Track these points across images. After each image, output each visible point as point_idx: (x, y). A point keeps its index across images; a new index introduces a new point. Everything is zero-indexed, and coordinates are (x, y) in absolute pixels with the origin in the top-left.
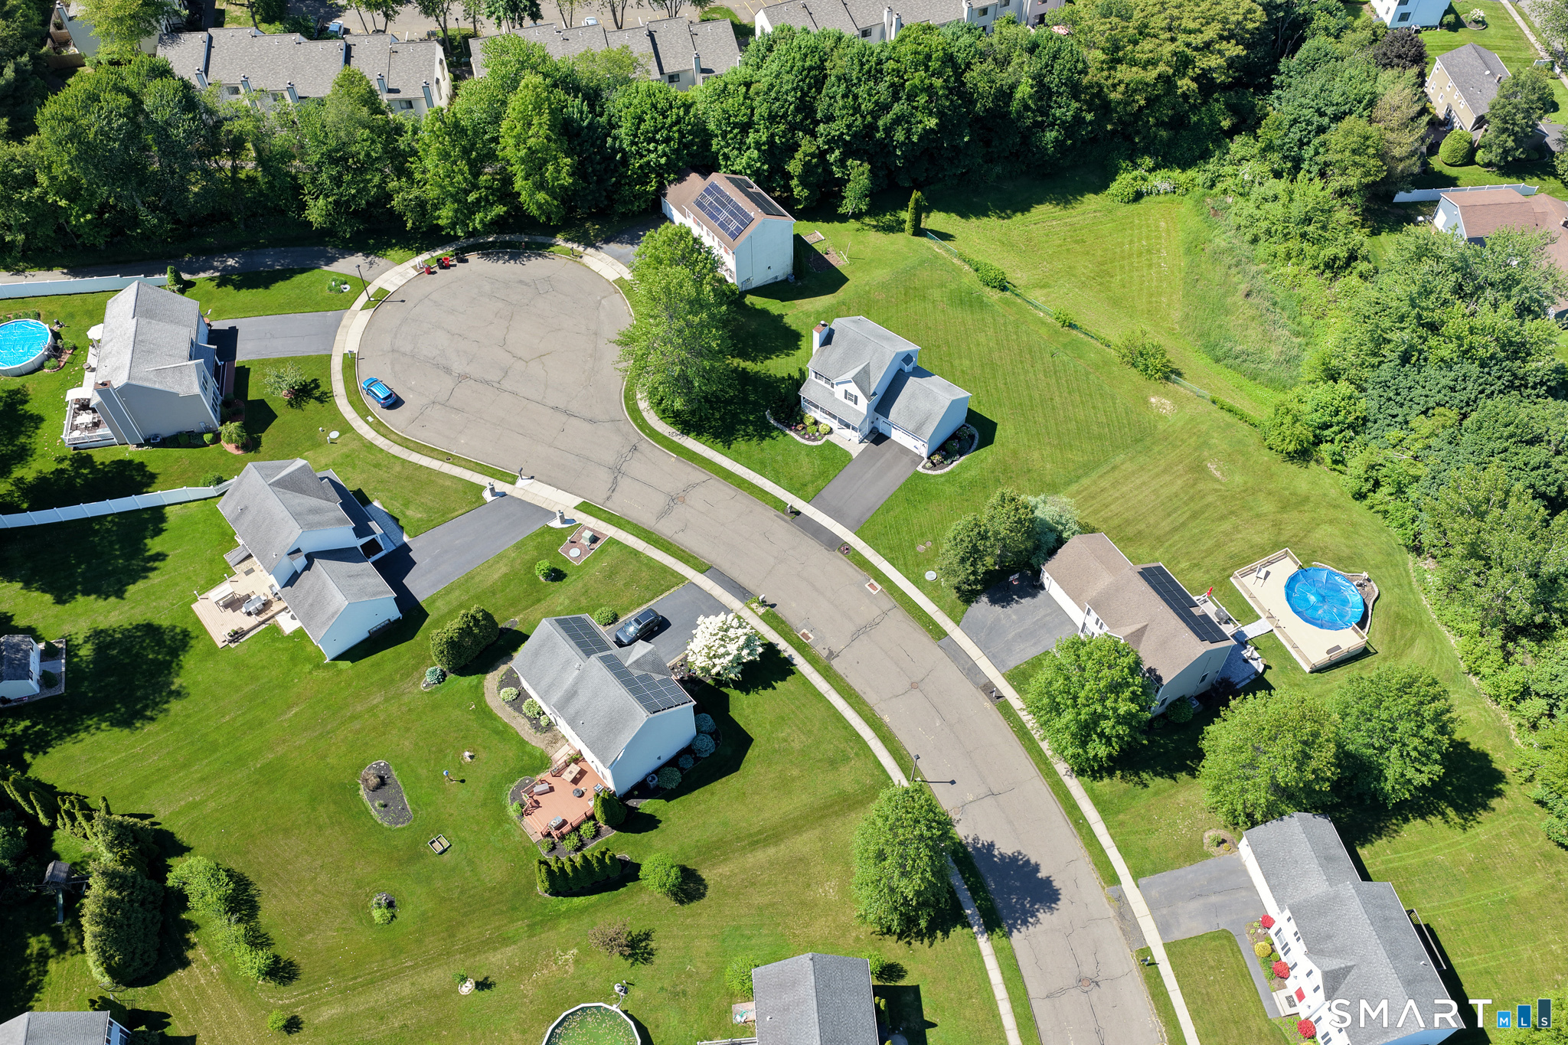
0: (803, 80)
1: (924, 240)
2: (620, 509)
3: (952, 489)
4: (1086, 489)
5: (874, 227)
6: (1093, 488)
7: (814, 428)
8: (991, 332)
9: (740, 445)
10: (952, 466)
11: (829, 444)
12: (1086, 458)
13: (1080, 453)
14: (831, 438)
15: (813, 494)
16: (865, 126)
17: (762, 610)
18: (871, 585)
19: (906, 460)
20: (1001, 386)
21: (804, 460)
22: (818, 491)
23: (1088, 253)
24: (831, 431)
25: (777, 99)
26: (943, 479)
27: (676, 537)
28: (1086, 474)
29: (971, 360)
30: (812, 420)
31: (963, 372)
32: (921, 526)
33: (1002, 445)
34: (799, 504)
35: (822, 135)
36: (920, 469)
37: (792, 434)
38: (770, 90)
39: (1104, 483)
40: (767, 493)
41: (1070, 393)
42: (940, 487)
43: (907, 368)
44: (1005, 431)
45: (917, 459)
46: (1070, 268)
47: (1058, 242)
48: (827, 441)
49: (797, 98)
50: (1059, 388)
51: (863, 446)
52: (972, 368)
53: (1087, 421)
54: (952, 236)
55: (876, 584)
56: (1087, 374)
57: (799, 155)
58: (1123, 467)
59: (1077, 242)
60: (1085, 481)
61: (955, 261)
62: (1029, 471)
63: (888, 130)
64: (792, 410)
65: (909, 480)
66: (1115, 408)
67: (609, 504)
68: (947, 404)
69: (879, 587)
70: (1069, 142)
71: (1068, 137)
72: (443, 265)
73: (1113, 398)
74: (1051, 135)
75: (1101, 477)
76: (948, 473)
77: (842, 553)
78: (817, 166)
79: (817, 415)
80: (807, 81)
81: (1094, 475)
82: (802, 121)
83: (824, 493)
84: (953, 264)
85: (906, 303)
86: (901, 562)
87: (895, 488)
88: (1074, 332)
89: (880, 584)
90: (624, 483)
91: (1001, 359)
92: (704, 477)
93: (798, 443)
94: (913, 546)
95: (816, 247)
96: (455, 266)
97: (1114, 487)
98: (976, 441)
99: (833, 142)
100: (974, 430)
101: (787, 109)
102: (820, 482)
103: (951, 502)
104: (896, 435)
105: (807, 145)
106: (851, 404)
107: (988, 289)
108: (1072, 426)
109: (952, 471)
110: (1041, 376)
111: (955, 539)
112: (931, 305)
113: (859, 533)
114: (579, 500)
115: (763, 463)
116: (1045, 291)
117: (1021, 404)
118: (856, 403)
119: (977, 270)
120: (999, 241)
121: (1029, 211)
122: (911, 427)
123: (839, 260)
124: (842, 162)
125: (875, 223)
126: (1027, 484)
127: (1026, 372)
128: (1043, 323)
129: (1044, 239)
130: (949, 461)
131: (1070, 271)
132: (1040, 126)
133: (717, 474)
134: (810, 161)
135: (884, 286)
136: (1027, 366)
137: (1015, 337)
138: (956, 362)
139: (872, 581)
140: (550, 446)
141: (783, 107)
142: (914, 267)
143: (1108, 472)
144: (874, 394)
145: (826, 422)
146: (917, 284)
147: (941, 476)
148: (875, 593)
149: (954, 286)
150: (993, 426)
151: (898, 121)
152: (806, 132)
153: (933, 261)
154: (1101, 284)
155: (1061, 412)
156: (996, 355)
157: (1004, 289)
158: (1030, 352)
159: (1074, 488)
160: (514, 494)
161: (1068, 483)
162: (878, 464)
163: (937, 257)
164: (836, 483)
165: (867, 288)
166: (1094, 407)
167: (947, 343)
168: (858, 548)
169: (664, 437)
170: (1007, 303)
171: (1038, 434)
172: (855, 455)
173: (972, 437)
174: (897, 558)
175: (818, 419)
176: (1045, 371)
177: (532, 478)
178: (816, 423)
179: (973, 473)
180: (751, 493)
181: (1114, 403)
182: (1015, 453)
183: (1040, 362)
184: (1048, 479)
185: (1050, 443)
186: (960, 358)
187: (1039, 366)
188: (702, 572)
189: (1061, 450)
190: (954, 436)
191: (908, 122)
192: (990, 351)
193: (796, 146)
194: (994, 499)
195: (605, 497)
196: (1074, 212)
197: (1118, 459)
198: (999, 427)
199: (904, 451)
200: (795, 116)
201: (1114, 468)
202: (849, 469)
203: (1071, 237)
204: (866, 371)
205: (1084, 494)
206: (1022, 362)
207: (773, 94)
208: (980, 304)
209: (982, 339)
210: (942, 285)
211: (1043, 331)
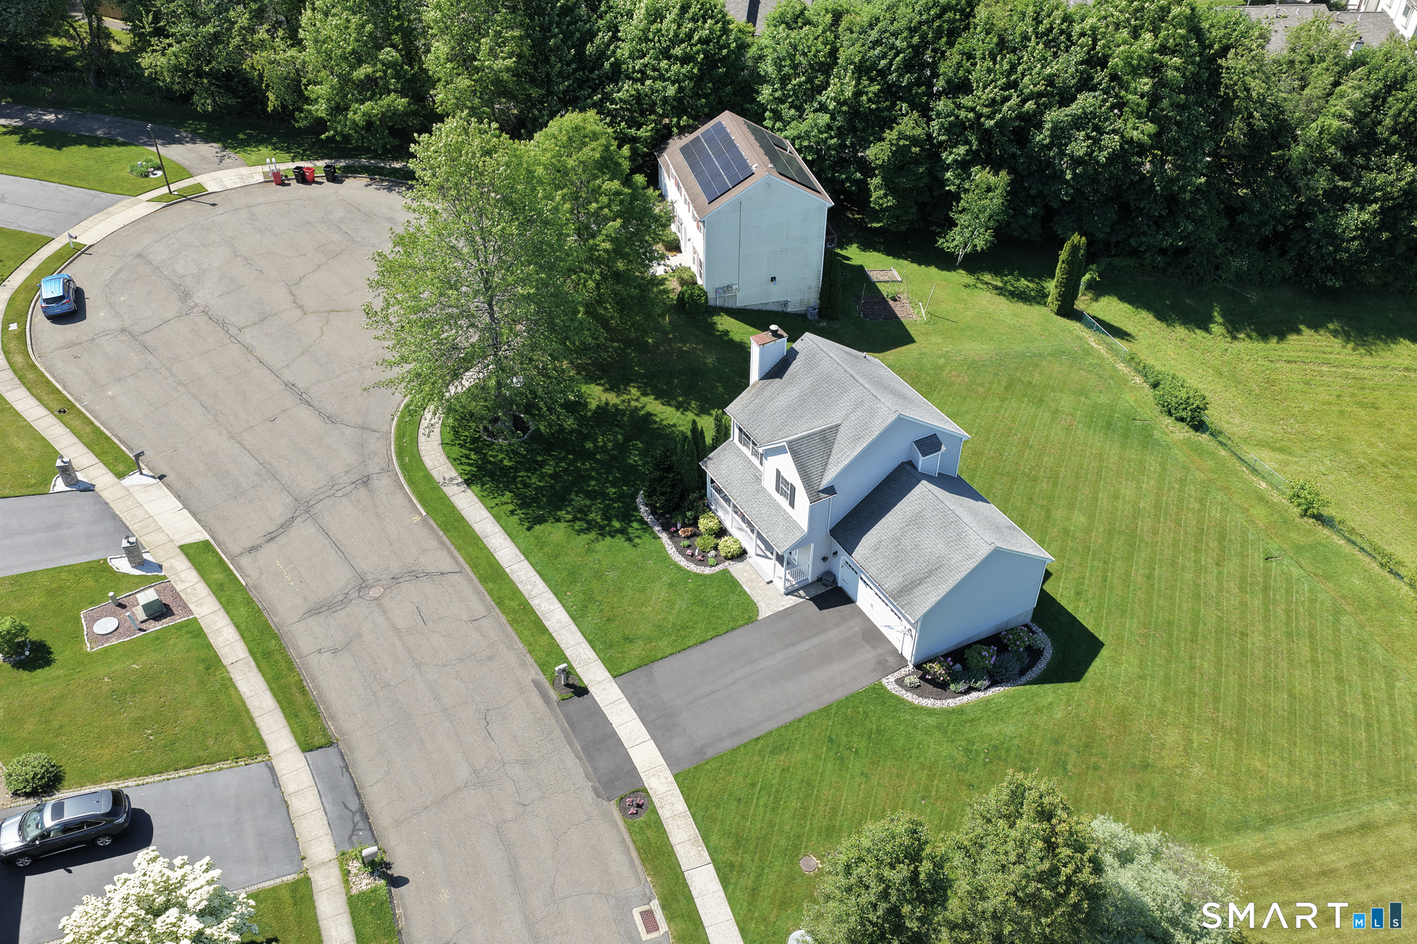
0: (929, 22)
1: (1075, 326)
2: (254, 574)
3: (947, 748)
4: (1280, 855)
5: (996, 288)
6: (1300, 860)
7: (712, 541)
8: (1149, 485)
9: (556, 532)
10: (965, 699)
11: (726, 576)
12: (1297, 781)
13: (1284, 765)
14: (736, 569)
15: (636, 662)
16: (1020, 117)
17: (364, 883)
18: (648, 916)
19: (868, 655)
20: (1138, 575)
21: (659, 592)
22: (647, 662)
23: (1380, 425)
24: (741, 555)
25: (877, 43)
26: (931, 721)
27: (314, 660)
28: (1289, 819)
29: (1091, 517)
30: (713, 524)
31: (1066, 532)
32: (834, 810)
33: (1099, 691)
34: (593, 673)
35: (938, 115)
36: (889, 682)
37: (664, 537)
38: (871, 26)
39: (1332, 856)
40: (544, 630)
41: (1289, 635)
42: (919, 736)
43: (922, 462)
44: (1117, 663)
45: (892, 661)
46: (1340, 438)
47: (1323, 397)
48: (726, 572)
49: (910, 46)
50: (1266, 619)
51: (792, 601)
52: (1088, 530)
53: (1316, 702)
54: (1129, 335)
55: (659, 916)
56: (1337, 612)
57: (890, 135)
58: (1393, 833)
59: (1361, 405)
60: (1283, 836)
61: (1121, 366)
62: (1145, 766)
63: (1061, 134)
64: (683, 497)
65: (850, 700)
66: (1391, 697)
67: (245, 561)
68: (984, 552)
69: (663, 927)
70: (1385, 235)
71: (1383, 227)
72: (303, 177)
73: (1390, 674)
74: (1356, 217)
75: (1326, 837)
76: (950, 712)
77: (623, 810)
78: (917, 161)
79: (730, 520)
80: (936, 24)
81: (1310, 829)
82: (910, 86)
83: (658, 667)
84: (1116, 370)
85: (1003, 400)
86: (747, 881)
87: (814, 706)
88: (1326, 532)
89: (670, 918)
90: (303, 530)
91: (1155, 533)
92: (447, 564)
93: (666, 558)
94: (794, 852)
95: (880, 286)
96: (321, 183)
97: (1359, 876)
98: (1042, 665)
99: (957, 130)
100: (1042, 640)
101: (891, 64)
102: (663, 643)
103: (931, 778)
104: (867, 599)
105: (908, 124)
106: (783, 502)
107: (1168, 421)
108: (1279, 701)
109: (960, 711)
110: (1233, 586)
111: (848, 869)
112: (1047, 415)
113: (686, 781)
114: (198, 534)
115: (573, 575)
116: (1281, 457)
117: (1170, 623)
118: (792, 504)
119: (1155, 386)
120: (1214, 368)
121: (1282, 337)
122: (891, 583)
123: (910, 313)
124: (964, 166)
125: (1000, 284)
126: (1131, 795)
127: (1200, 570)
128: (1262, 499)
129: (1299, 387)
130: (962, 686)
131: (1339, 443)
132: (1339, 199)
133: (474, 566)
134: (909, 147)
135: (974, 366)
136: (1207, 560)
137: (1197, 506)
138: (1059, 513)
139: (655, 905)
140: (231, 437)
141: (884, 56)
142: (1040, 355)
143: (1348, 832)
144: (830, 490)
145: (740, 536)
146: (1036, 378)
147: (931, 712)
148: (645, 936)
149: (1103, 399)
150: (1093, 646)
151: (1079, 122)
152: (913, 106)
153: (1078, 357)
154: (1397, 477)
155: (1259, 666)
156: (1145, 525)
157: (1199, 426)
158: (1222, 538)
159: (1249, 842)
160: (106, 495)
161: (1237, 827)
162: (805, 646)
163: (1088, 352)
164: (696, 656)
165: (942, 361)
166: (1340, 679)
167: (1054, 478)
168: (665, 813)
169: (428, 477)
170: (1198, 450)
171: (1191, 692)
172: (765, 612)
173: (1034, 654)
174: (742, 869)
175: (728, 525)
176: (1243, 580)
177: (161, 477)
178: (721, 532)
179: (1009, 729)
180: (514, 622)
181: (1391, 687)
182: (1123, 717)
183: (1236, 560)
184: (1188, 800)
185: (1214, 721)
186: (1071, 506)
187: (1232, 566)
188: (307, 747)
189: (1238, 745)
190: (996, 640)
191: (1096, 128)
192: (1137, 514)
193: (890, 122)
194: (995, 797)
195: (248, 545)
196: (1368, 360)
197: (1383, 810)
198: (1104, 652)
199: (873, 635)
200: (901, 75)
201: (1366, 828)
202: (739, 639)
203: (1353, 395)
204: (826, 438)
205: (1274, 865)
206: (1197, 550)
207: (874, 34)
208: (1147, 438)
209: (1127, 490)
210: (1082, 392)
211: (1259, 512)
